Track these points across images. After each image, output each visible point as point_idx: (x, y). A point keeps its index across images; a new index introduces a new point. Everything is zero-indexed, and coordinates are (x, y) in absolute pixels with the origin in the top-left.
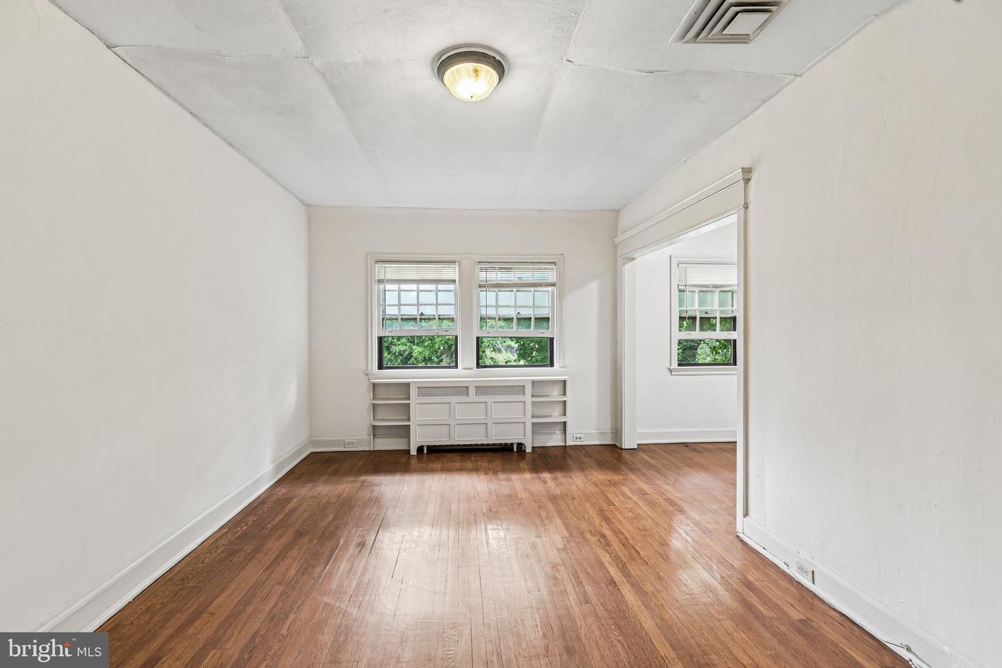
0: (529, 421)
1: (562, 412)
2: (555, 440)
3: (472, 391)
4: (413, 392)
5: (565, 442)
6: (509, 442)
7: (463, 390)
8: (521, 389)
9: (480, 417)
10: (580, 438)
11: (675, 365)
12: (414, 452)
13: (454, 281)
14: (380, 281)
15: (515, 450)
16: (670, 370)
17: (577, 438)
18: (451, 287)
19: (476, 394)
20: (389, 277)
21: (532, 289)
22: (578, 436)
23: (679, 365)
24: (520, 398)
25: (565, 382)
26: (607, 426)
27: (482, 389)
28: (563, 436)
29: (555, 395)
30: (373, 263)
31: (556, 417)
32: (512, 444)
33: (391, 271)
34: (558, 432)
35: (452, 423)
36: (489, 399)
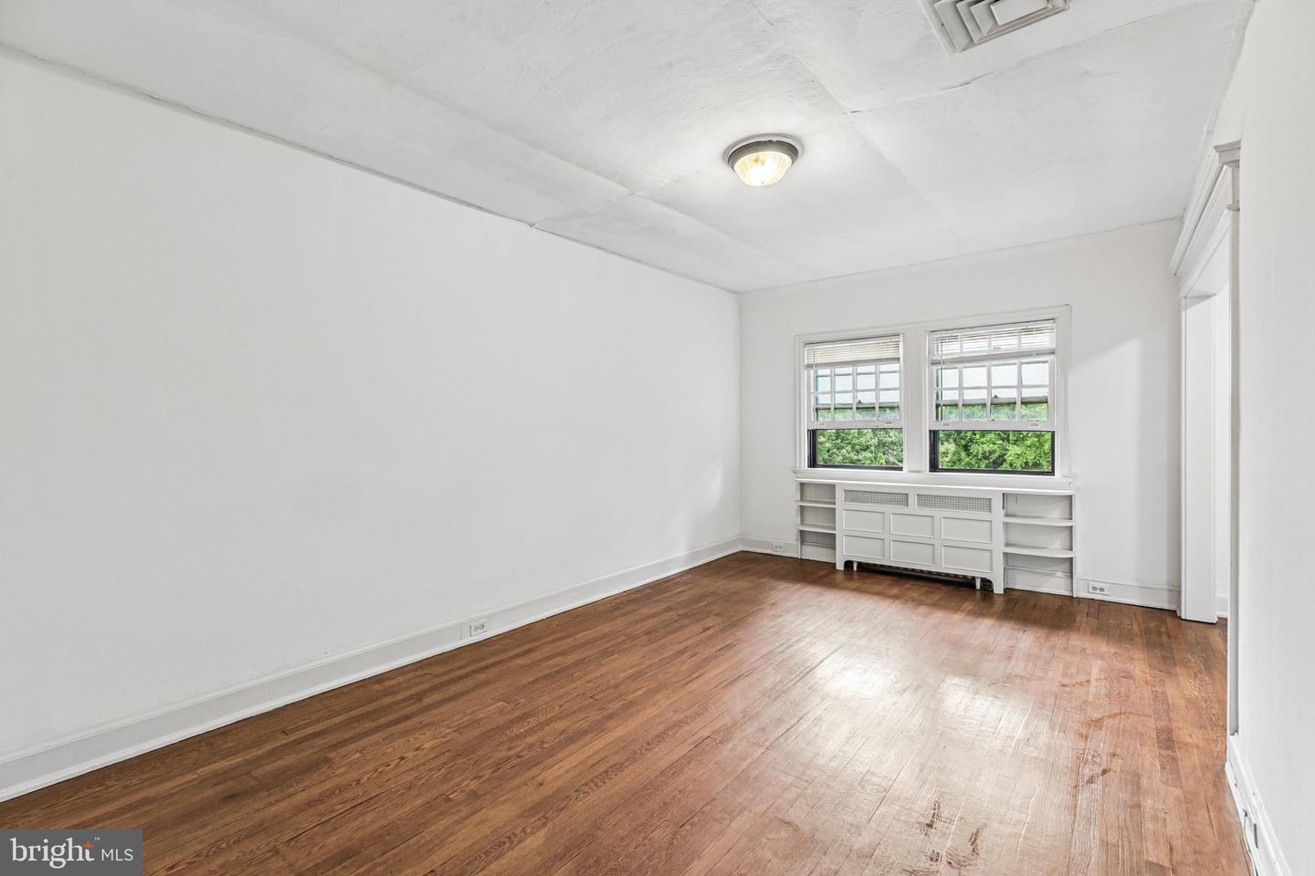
0: (999, 548)
1: (1068, 544)
2: (1054, 585)
3: (913, 500)
4: (840, 495)
5: (1072, 591)
6: (970, 574)
7: (902, 498)
8: (986, 504)
9: (924, 535)
10: (1102, 589)
12: (840, 566)
13: (897, 360)
14: (809, 366)
15: (978, 587)
17: (1095, 588)
18: (895, 367)
19: (919, 504)
20: (819, 361)
22: (1099, 585)
24: (984, 515)
25: (1070, 498)
26: (1161, 578)
27: (925, 500)
28: (1069, 581)
29: (1055, 517)
30: (802, 345)
31: (1056, 549)
32: (974, 578)
33: (822, 354)
34: (1059, 574)
35: (887, 538)
36: (938, 513)
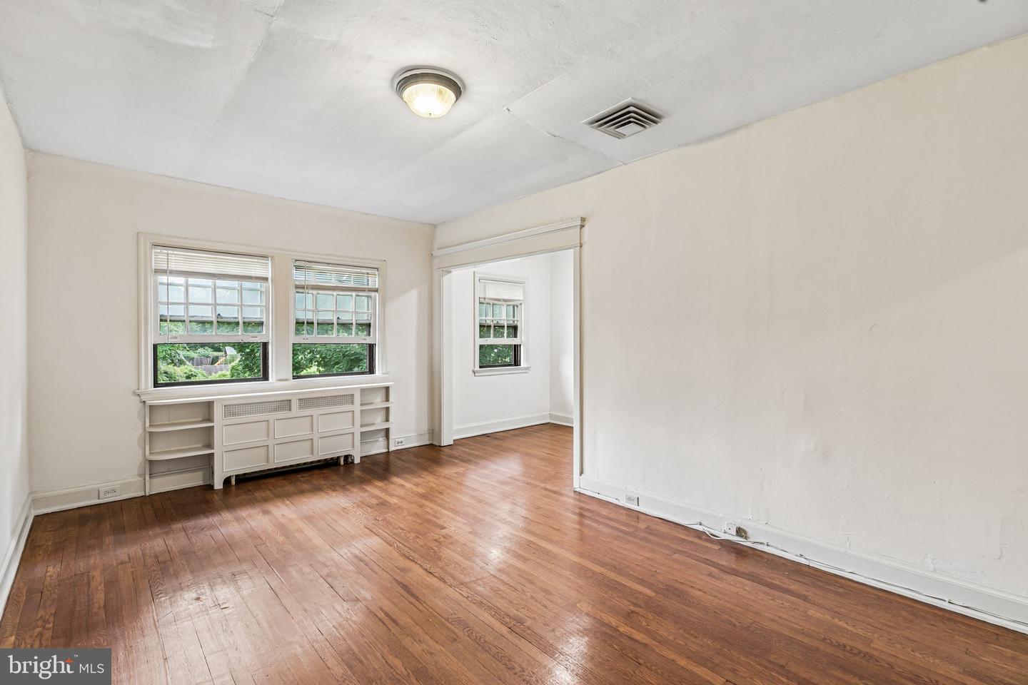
0: (358, 430)
1: (385, 418)
2: (378, 448)
3: (295, 404)
4: (218, 412)
5: (388, 448)
6: (336, 456)
7: (285, 404)
8: (349, 398)
9: (306, 432)
10: (401, 442)
11: (477, 368)
12: (218, 485)
13: (266, 279)
14: (157, 271)
15: (342, 463)
16: (474, 372)
17: (398, 443)
18: (261, 286)
19: (300, 408)
20: (173, 267)
21: (354, 294)
22: (400, 440)
23: (480, 367)
24: (349, 407)
25: (387, 389)
26: (425, 427)
27: (306, 402)
28: (386, 442)
29: (378, 401)
30: (148, 245)
31: (379, 424)
32: (338, 458)
33: (178, 260)
34: (381, 439)
35: (271, 443)
36: (314, 412)
